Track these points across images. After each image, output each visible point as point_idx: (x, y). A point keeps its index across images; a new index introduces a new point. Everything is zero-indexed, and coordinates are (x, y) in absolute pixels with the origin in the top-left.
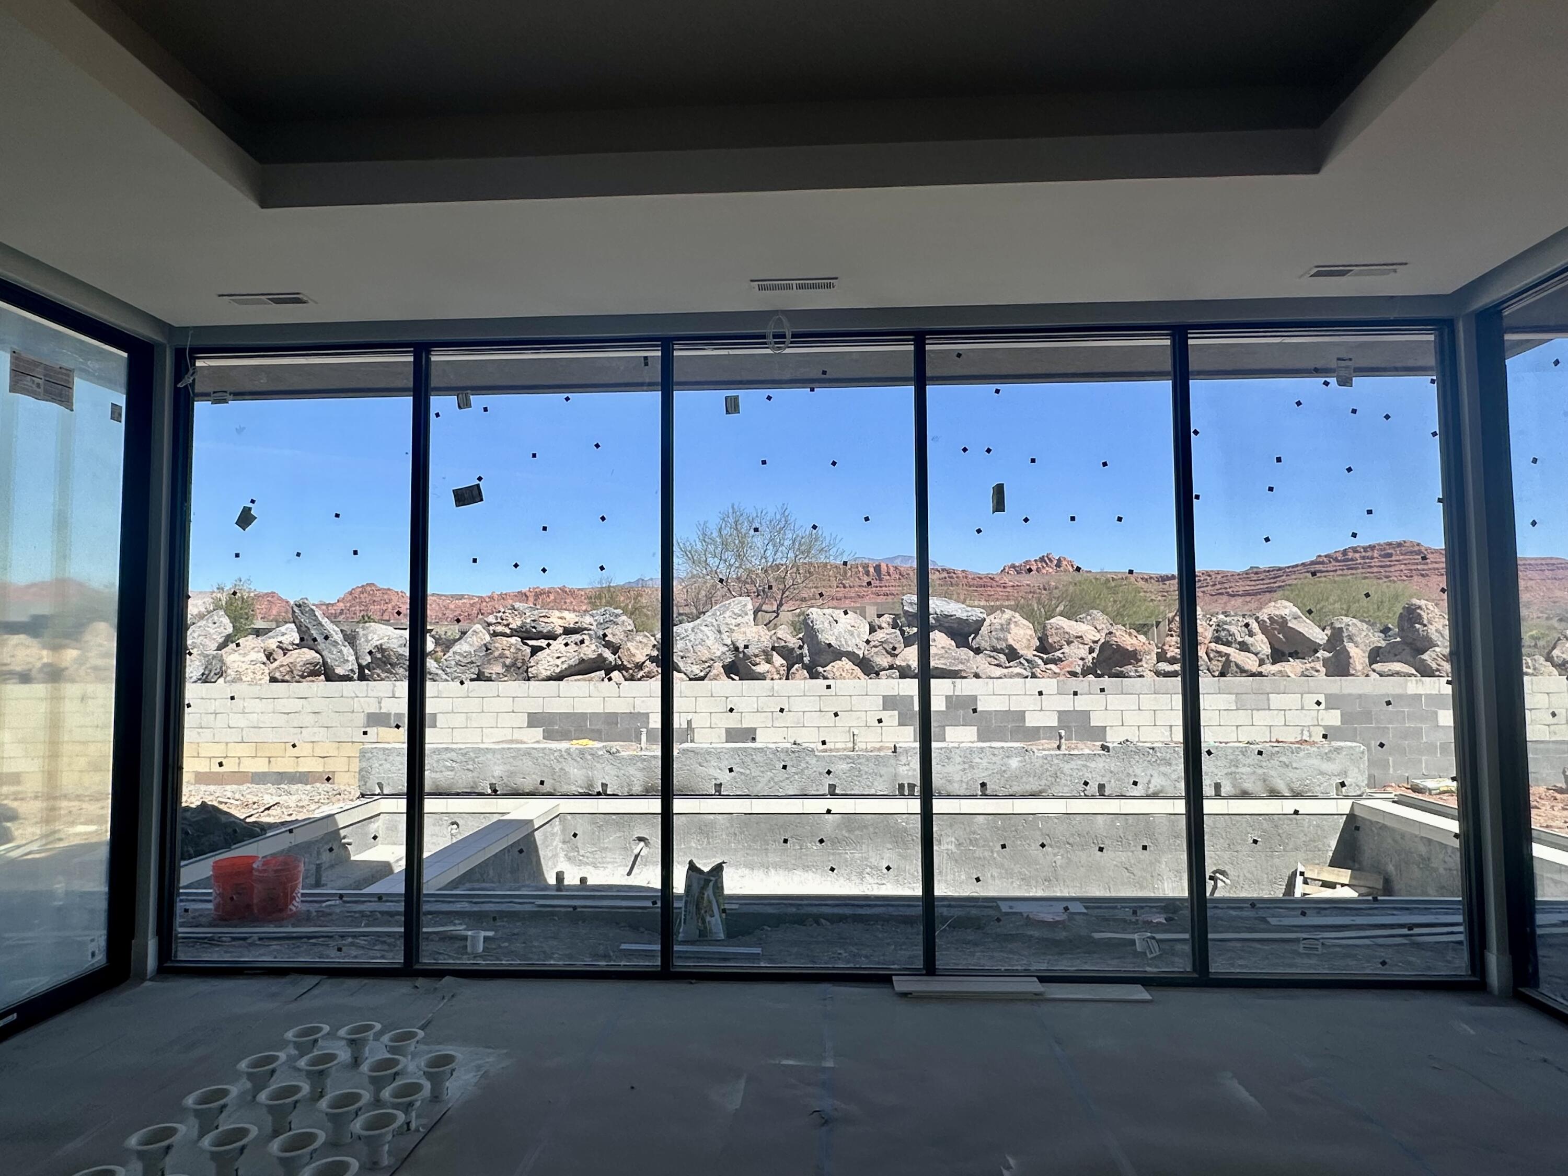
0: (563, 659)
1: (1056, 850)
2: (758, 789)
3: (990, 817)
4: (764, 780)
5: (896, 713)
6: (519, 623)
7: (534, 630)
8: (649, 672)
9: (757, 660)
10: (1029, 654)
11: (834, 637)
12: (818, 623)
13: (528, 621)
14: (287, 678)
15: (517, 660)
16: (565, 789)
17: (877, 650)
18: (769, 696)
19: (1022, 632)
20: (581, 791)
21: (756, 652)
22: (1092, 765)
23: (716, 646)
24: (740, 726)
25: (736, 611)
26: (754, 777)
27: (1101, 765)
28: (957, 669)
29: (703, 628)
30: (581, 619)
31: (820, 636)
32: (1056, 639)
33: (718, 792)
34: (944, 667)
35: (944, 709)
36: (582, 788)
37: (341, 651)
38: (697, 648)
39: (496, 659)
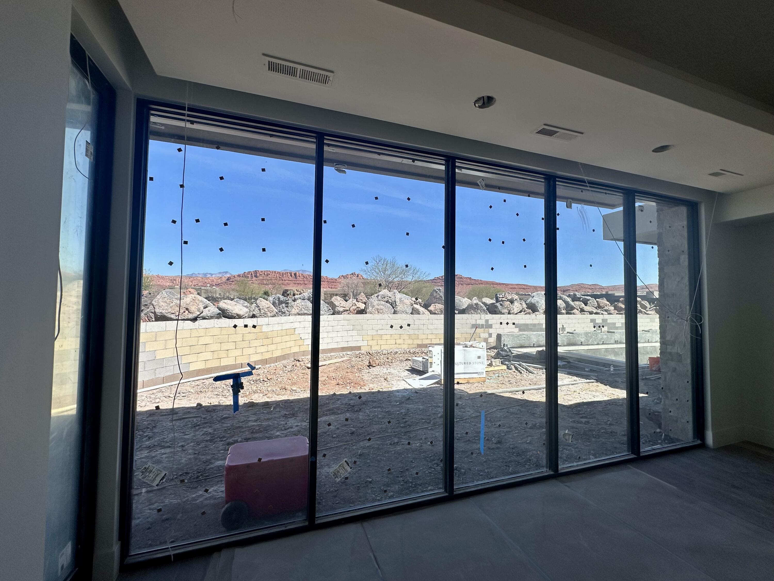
4: (590, 341)
5: (593, 323)
32: (603, 305)
35: (601, 322)
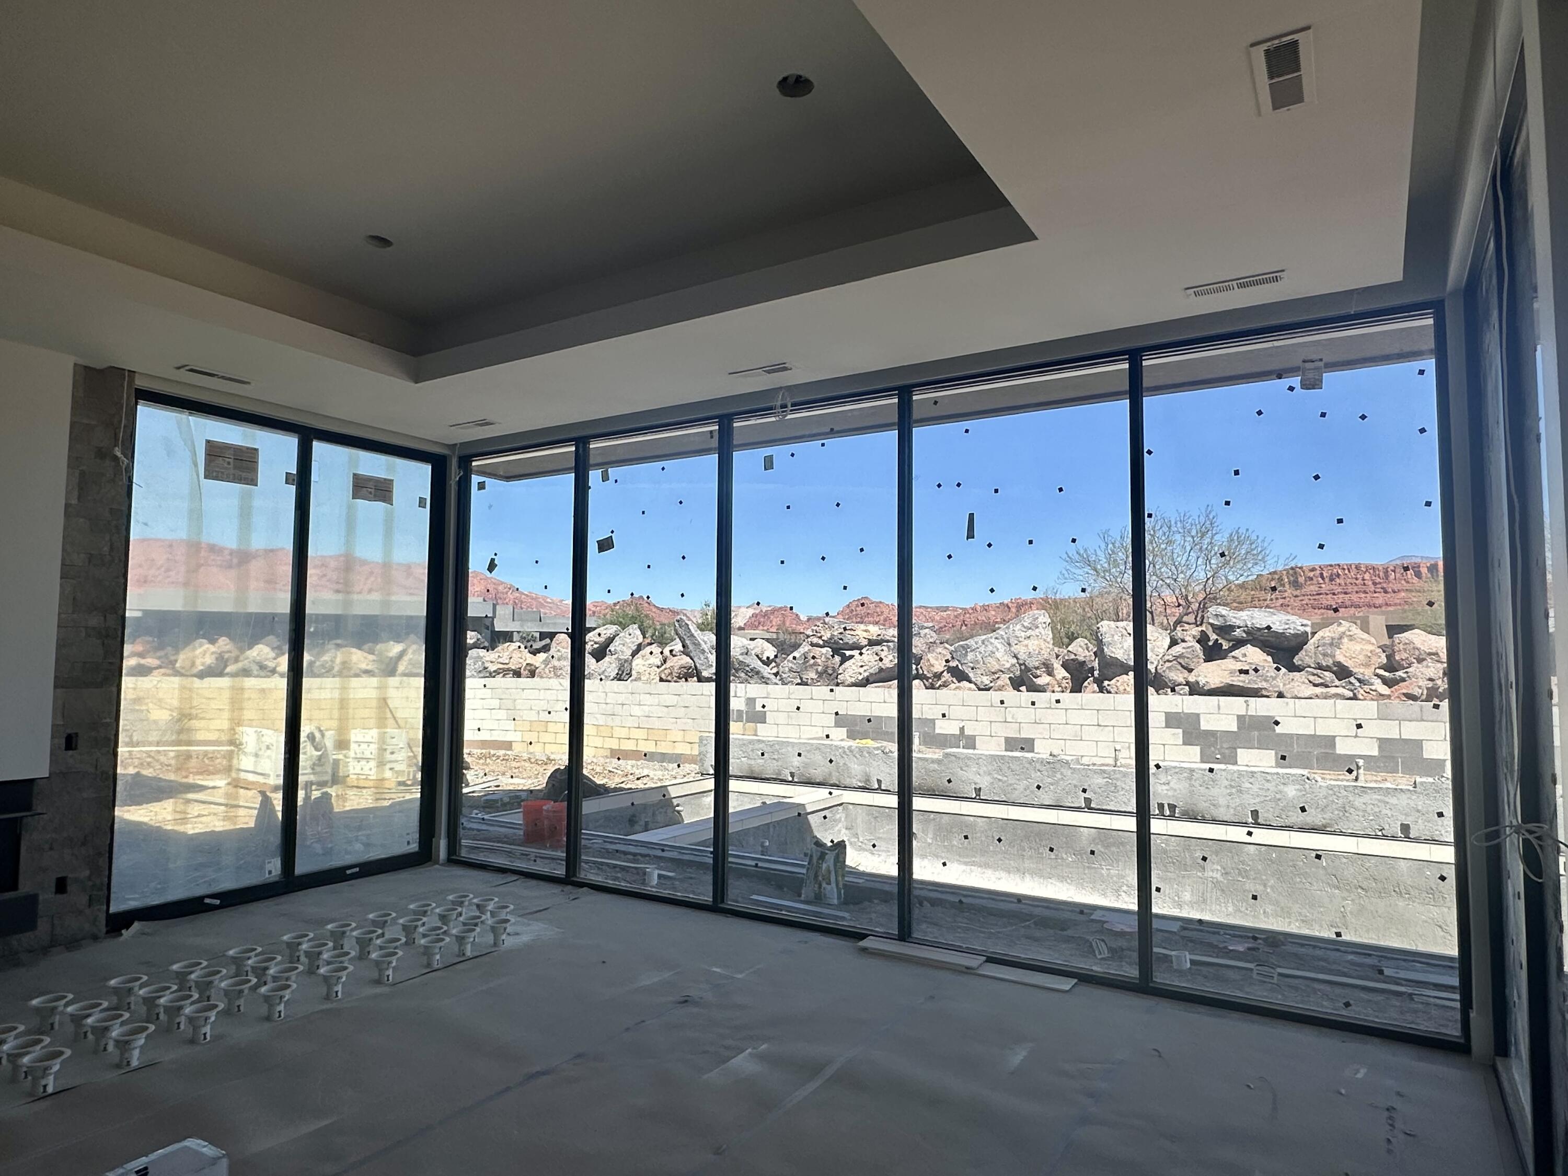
0: (865, 668)
1: (1346, 894)
2: (1013, 797)
3: (1264, 848)
4: (1021, 787)
5: (1180, 731)
6: (829, 635)
7: (841, 642)
8: (945, 682)
9: (1038, 672)
10: (1367, 673)
11: (1122, 651)
12: (1107, 636)
13: (835, 633)
14: (669, 678)
15: (827, 668)
16: (847, 782)
17: (1169, 664)
18: (1047, 708)
19: (1358, 647)
20: (860, 784)
21: (1037, 664)
22: (1393, 801)
23: (1006, 658)
24: (1018, 736)
25: (1026, 624)
26: (1011, 785)
27: (1404, 803)
28: (1256, 686)
29: (993, 640)
30: (884, 632)
31: (1106, 650)
32: (1404, 655)
33: (978, 797)
34: (1241, 684)
35: (1235, 729)
36: (860, 781)
37: (707, 658)
38: (986, 661)
39: (811, 666)
